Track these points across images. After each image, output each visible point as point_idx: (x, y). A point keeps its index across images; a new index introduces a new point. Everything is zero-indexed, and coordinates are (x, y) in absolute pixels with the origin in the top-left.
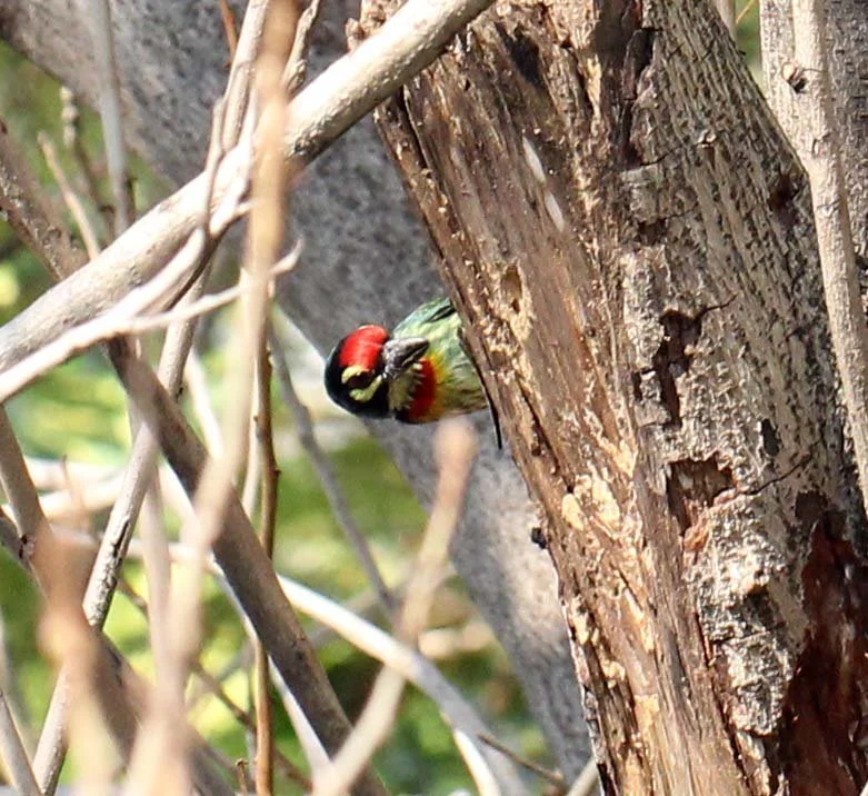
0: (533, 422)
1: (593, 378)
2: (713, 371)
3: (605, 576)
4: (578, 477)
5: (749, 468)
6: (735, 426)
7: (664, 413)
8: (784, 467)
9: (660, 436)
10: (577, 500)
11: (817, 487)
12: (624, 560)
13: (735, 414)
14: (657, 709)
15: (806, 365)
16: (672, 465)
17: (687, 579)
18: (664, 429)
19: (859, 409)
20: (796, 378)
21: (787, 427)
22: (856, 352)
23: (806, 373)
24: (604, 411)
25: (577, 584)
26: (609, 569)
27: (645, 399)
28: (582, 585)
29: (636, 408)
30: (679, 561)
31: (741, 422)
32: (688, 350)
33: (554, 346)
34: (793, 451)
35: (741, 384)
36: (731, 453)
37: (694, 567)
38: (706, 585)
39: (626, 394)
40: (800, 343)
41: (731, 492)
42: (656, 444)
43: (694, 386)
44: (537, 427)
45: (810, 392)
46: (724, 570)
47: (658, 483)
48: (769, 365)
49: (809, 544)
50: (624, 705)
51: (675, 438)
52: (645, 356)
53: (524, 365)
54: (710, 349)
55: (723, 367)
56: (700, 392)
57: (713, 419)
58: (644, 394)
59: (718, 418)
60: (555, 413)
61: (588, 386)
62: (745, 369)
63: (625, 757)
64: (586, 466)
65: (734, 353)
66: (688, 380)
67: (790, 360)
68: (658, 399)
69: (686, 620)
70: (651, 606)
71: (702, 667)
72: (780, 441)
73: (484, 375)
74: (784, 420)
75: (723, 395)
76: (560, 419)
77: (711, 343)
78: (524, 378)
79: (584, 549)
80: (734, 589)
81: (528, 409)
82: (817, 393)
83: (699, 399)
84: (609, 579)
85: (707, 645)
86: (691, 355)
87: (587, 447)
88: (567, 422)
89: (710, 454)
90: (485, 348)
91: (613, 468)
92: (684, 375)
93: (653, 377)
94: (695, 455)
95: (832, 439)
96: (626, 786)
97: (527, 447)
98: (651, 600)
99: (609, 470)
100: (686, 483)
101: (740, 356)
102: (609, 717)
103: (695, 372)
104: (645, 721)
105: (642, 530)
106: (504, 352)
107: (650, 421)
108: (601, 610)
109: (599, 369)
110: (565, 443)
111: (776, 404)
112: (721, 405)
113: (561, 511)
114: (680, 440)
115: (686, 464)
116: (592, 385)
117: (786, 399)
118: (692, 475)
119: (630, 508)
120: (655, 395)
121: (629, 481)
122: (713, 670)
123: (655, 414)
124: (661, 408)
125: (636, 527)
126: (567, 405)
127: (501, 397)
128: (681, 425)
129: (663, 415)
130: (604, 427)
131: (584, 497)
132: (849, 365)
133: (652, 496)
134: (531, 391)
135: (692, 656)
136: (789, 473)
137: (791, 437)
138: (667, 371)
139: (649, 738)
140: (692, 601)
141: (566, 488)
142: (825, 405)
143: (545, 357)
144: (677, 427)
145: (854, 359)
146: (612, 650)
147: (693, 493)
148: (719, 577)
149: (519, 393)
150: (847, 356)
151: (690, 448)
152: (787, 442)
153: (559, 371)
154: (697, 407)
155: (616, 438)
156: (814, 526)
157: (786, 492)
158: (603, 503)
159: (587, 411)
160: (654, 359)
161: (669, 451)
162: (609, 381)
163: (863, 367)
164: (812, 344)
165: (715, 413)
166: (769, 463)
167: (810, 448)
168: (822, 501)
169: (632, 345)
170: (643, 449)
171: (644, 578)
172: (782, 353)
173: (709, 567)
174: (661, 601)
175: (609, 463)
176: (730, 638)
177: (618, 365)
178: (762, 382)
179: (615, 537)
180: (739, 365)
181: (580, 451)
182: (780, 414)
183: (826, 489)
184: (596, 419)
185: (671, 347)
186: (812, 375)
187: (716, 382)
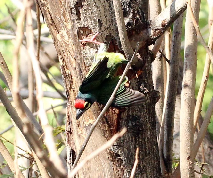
0: (51, 18)
1: (63, 9)
2: (88, 8)
3: (65, 51)
4: (60, 30)
5: (95, 29)
6: (92, 20)
7: (77, 17)
8: (103, 29)
9: (76, 22)
10: (60, 35)
11: (110, 33)
12: (69, 48)
13: (92, 18)
14: (76, 80)
15: (109, 7)
16: (79, 28)
17: (82, 53)
18: (77, 20)
19: (118, 17)
20: (106, 10)
21: (104, 21)
22: (118, 5)
23: (109, 9)
24: (65, 16)
25: (60, 53)
26: (66, 50)
27: (73, 14)
28: (61, 53)
29: (71, 16)
30: (80, 49)
31: (94, 19)
32: (82, 4)
33: (55, 2)
34: (105, 26)
35: (94, 11)
36: (91, 26)
37: (83, 50)
38: (85, 54)
39: (69, 13)
40: (108, 3)
41: (91, 34)
42: (75, 24)
43: (84, 11)
44: (52, 19)
45: (110, 13)
46: (90, 51)
47: (76, 32)
48: (100, 7)
49: (108, 46)
50: (70, 79)
51: (79, 22)
52: (73, 5)
53: (49, 6)
54: (87, 4)
55: (90, 8)
56: (85, 13)
57: (87, 18)
58: (73, 13)
59: (89, 18)
60: (55, 16)
61: (62, 11)
62: (95, 8)
63: (70, 90)
64: (62, 28)
65: (92, 5)
66: (82, 10)
67: (105, 7)
68: (76, 14)
69: (82, 61)
70: (75, 58)
71: (85, 71)
72: (102, 24)
73: (41, 8)
74: (103, 19)
75: (90, 14)
76: (56, 18)
77: (87, 2)
78: (49, 9)
79: (61, 45)
80: (92, 55)
81: (50, 15)
82: (111, 13)
83: (85, 14)
84: (66, 52)
85: (86, 67)
86: (83, 5)
87: (62, 24)
88: (58, 18)
89: (87, 26)
90: (41, 2)
91: (67, 28)
92: (82, 9)
93: (75, 9)
94: (84, 26)
95: (114, 24)
96: (71, 96)
97: (50, 24)
98: (75, 57)
99: (66, 29)
100: (82, 32)
101: (94, 5)
102: (67, 81)
103: (84, 8)
104: (74, 82)
105: (73, 42)
106: (45, 3)
108: (65, 59)
109: (64, 7)
110: (57, 23)
111: (101, 16)
112: (89, 16)
113: (56, 37)
114: (80, 23)
115: (82, 28)
116: (63, 11)
117: (104, 15)
118: (83, 30)
119: (70, 37)
120: (75, 13)
121: (70, 31)
122: (87, 72)
123: (75, 17)
124: (76, 16)
125: (71, 41)
126: (58, 15)
127: (44, 13)
128: (81, 20)
129: (77, 18)
130: (65, 19)
131: (61, 34)
132: (116, 8)
133: (75, 35)
134: (50, 11)
135: (83, 69)
136: (105, 30)
138: (78, 8)
139: (75, 86)
140: (83, 57)
141: (58, 32)
142: (113, 16)
143: (53, 4)
144: (80, 20)
145: (117, 7)
146: (68, 67)
147: (83, 34)
148: (88, 52)
149: (48, 12)
150: (116, 6)
151: (82, 24)
152: (104, 24)
153: (56, 7)
154: (84, 16)
155: (68, 22)
156: (110, 42)
157: (103, 35)
158: (65, 36)
159: (61, 16)
160: (75, 5)
161: (78, 25)
162: (66, 10)
163: (119, 8)
164: (110, 3)
165: (88, 17)
166: (100, 28)
167: (109, 25)
168: (111, 37)
169: (70, 2)
170: (73, 25)
171: (73, 52)
172: (103, 5)
173: (86, 50)
174: (77, 57)
175: (66, 27)
176: (91, 65)
177: (67, 6)
178: (99, 11)
179: (67, 43)
180: (94, 7)
181: (60, 25)
182: (102, 18)
183: (112, 34)
184: (63, 18)
185: (79, 3)
186: (110, 10)
187: (88, 11)
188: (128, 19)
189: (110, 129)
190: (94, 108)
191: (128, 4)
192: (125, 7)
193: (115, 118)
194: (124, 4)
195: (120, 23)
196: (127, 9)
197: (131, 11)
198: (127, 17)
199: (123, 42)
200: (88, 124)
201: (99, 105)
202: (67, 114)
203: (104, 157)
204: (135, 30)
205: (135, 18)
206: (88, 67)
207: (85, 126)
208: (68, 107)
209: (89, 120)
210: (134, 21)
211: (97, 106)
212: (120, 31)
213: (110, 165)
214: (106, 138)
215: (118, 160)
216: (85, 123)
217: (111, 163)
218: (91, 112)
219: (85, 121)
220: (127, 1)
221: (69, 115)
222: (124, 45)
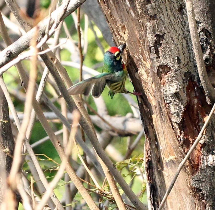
1: (141, 48)
2: (166, 46)
4: (138, 69)
5: (174, 67)
7: (156, 55)
9: (155, 60)
11: (189, 70)
12: (148, 86)
13: (171, 56)
14: (156, 117)
15: (186, 45)
16: (158, 66)
17: (162, 90)
18: (156, 59)
19: (197, 54)
20: (184, 48)
22: (196, 42)
23: (186, 46)
24: (144, 55)
26: (145, 88)
29: (150, 54)
30: (160, 86)
31: (172, 57)
32: (161, 42)
33: (133, 41)
34: (184, 63)
35: (172, 49)
36: (170, 64)
37: (163, 88)
38: (165, 92)
39: (148, 52)
40: (185, 40)
41: (170, 72)
42: (154, 62)
43: (162, 50)
45: (187, 50)
46: (169, 88)
47: (155, 70)
48: (178, 45)
49: (187, 82)
51: (158, 61)
52: (152, 43)
54: (166, 42)
55: (169, 46)
56: (164, 51)
57: (166, 57)
58: (152, 52)
60: (133, 55)
61: (140, 50)
64: (140, 67)
65: (171, 43)
67: (183, 44)
68: (155, 53)
69: (161, 99)
70: (154, 96)
71: (165, 109)
72: (181, 61)
74: (182, 57)
75: (168, 52)
76: (134, 57)
77: (166, 41)
80: (171, 92)
82: (189, 50)
84: (145, 90)
85: (166, 104)
86: (162, 43)
87: (140, 63)
88: (136, 57)
89: (166, 64)
90: (118, 42)
92: (160, 47)
93: (154, 48)
94: (163, 64)
95: (192, 60)
98: (154, 95)
99: (145, 68)
100: (161, 70)
101: (172, 43)
103: (162, 47)
105: (152, 80)
106: (122, 43)
107: (153, 57)
109: (142, 46)
110: (135, 62)
111: (180, 53)
112: (168, 53)
113: (135, 76)
114: (160, 61)
115: (161, 66)
116: (141, 50)
117: (182, 52)
118: (162, 68)
119: (149, 75)
120: (154, 52)
121: (149, 69)
122: (167, 109)
125: (151, 79)
126: (136, 54)
128: (160, 58)
129: (156, 56)
130: (144, 58)
131: (140, 73)
132: (195, 45)
133: (154, 73)
135: (163, 106)
136: (183, 67)
137: (183, 60)
138: (156, 47)
139: (154, 124)
140: (163, 95)
141: (136, 71)
142: (190, 53)
143: (131, 44)
144: (159, 59)
147: (162, 72)
151: (162, 62)
152: (182, 61)
153: (134, 46)
154: (163, 54)
155: (146, 61)
156: (188, 79)
157: (182, 72)
158: (144, 74)
159: (140, 55)
160: (154, 44)
161: (157, 63)
162: (144, 49)
163: (198, 45)
164: (187, 40)
165: (167, 55)
166: (178, 65)
167: (187, 62)
168: (190, 73)
169: (149, 41)
170: (152, 63)
171: (152, 90)
172: (181, 42)
173: (166, 88)
174: (156, 95)
175: (145, 66)
176: (171, 103)
177: (146, 45)
178: (177, 49)
179: (146, 81)
180: (172, 45)
181: (138, 63)
182: (181, 55)
183: (191, 71)
184: (142, 57)
185: (157, 42)
186: (188, 47)
187: (167, 49)
188: (206, 55)
189: (191, 164)
190: (174, 144)
191: (205, 41)
192: (202, 43)
193: (195, 153)
194: (201, 41)
195: (199, 60)
196: (204, 45)
197: (208, 47)
198: (204, 53)
199: (202, 78)
200: (168, 161)
201: (179, 142)
202: (146, 150)
203: (186, 193)
204: (212, 66)
205: (212, 54)
206: (168, 104)
207: (165, 163)
208: (146, 144)
209: (170, 156)
210: (212, 57)
211: (177, 142)
212: (199, 67)
213: (192, 200)
214: (188, 173)
215: (199, 195)
216: (166, 160)
217: (193, 198)
218: (171, 149)
219: (166, 157)
220: (204, 38)
221: (148, 152)
222: (204, 82)
